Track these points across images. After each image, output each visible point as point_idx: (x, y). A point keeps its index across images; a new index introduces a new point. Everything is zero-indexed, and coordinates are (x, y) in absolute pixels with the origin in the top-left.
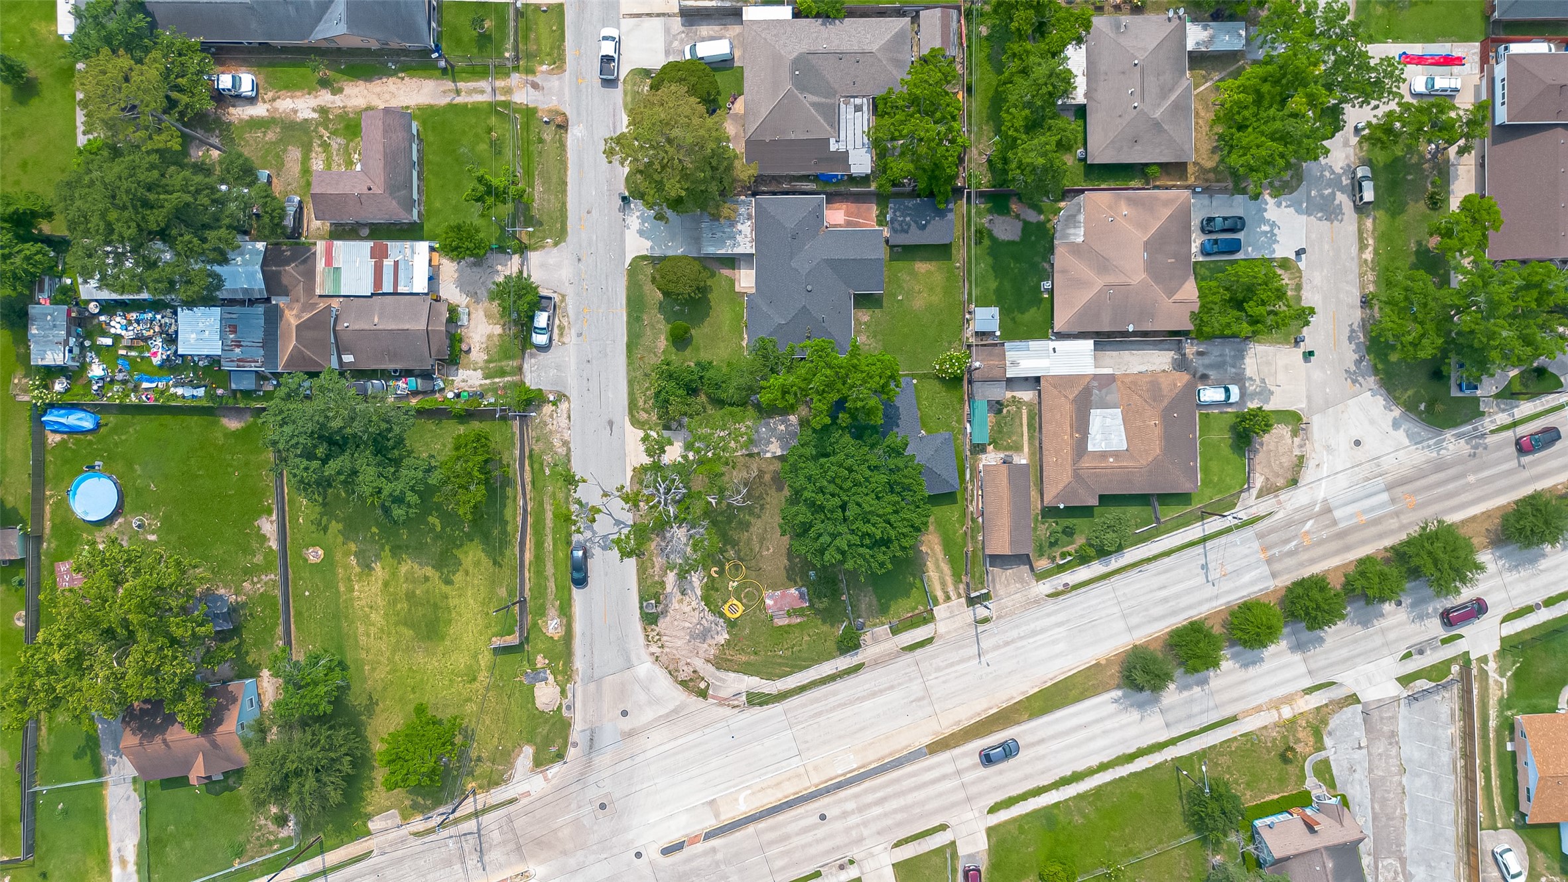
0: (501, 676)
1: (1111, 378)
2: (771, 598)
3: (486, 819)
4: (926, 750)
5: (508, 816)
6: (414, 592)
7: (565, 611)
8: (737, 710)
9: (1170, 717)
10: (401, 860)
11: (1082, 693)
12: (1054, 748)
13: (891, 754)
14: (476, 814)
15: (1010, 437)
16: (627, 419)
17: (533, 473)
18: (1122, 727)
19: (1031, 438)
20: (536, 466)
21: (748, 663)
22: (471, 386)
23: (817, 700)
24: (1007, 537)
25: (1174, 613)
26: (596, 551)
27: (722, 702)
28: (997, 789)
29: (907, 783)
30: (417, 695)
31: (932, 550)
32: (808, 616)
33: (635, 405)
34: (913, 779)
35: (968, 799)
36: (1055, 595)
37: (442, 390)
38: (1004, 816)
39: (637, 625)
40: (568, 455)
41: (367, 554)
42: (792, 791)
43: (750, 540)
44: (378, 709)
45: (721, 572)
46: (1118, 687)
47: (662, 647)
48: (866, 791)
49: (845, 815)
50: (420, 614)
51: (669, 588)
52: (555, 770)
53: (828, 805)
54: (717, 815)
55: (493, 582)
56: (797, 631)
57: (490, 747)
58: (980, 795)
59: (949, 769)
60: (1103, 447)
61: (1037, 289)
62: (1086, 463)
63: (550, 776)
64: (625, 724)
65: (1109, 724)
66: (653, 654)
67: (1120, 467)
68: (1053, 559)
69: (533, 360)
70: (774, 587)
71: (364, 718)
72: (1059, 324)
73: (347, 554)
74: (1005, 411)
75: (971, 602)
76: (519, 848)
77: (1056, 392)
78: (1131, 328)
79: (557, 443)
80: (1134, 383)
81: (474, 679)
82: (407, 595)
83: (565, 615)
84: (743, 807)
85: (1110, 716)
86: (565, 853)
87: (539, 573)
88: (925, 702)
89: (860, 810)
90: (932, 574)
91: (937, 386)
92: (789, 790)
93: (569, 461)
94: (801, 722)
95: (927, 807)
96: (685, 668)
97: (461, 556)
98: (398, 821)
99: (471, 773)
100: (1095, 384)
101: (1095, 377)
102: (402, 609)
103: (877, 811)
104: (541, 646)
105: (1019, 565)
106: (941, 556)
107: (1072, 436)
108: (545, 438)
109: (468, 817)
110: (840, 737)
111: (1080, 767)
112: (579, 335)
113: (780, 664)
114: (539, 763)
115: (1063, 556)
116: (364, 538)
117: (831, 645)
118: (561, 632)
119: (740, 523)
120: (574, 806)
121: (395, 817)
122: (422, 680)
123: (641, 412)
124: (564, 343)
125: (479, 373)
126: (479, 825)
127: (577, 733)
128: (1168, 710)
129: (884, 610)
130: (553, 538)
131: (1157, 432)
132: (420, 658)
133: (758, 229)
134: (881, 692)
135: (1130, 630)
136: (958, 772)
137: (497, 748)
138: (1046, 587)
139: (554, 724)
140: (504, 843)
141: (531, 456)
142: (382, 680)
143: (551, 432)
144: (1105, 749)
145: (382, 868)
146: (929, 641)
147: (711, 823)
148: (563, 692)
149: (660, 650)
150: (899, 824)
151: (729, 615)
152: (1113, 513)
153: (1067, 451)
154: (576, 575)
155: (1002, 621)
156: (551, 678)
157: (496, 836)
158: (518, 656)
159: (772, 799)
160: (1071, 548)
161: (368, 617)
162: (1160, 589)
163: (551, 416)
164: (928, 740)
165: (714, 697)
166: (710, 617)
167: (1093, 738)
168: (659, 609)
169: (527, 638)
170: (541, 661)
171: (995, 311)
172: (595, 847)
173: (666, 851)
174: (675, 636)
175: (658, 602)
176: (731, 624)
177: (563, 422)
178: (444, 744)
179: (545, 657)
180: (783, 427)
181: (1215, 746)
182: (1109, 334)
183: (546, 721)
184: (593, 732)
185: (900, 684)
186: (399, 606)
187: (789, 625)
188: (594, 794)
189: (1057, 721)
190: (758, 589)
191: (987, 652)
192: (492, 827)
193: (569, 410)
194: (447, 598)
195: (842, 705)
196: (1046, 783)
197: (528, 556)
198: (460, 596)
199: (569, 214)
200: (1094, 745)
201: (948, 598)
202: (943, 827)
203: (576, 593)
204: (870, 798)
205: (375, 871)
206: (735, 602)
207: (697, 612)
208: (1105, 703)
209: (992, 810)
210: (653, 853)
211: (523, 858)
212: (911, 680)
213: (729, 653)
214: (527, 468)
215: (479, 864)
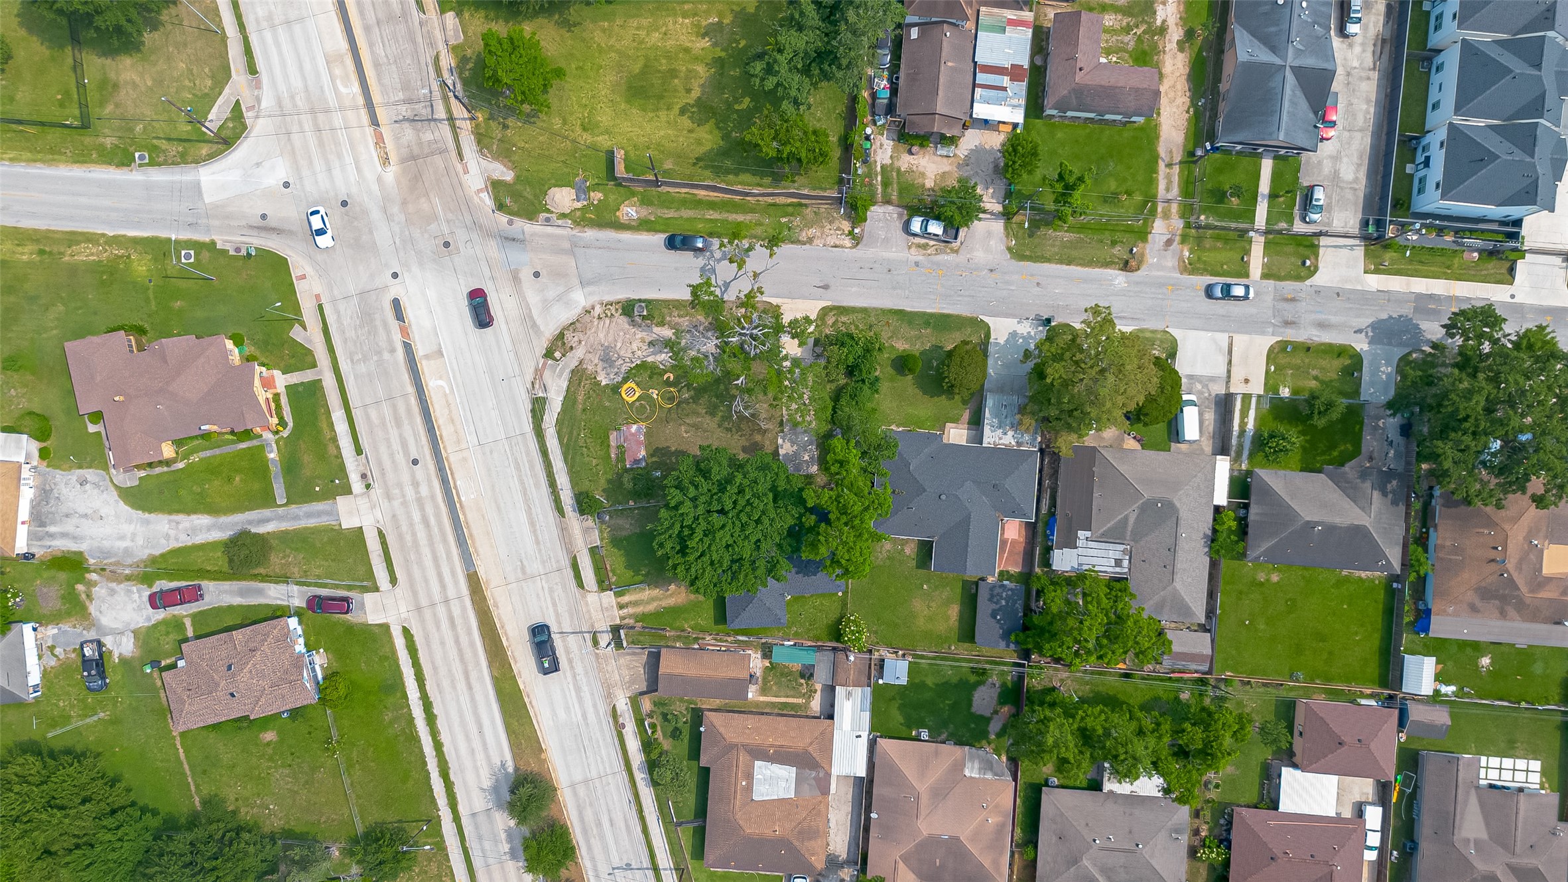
0: (585, 156)
1: (825, 791)
2: (639, 429)
3: (446, 129)
4: (472, 571)
5: (446, 150)
6: (676, 77)
7: (644, 225)
8: (529, 386)
9: (482, 818)
10: (414, 42)
11: (514, 732)
12: (462, 698)
13: (471, 535)
14: (451, 119)
15: (776, 684)
16: (829, 303)
17: (784, 205)
18: (476, 769)
19: (773, 704)
20: (790, 209)
21: (575, 401)
22: (875, 151)
23: (532, 467)
24: (676, 671)
25: (585, 831)
26: (701, 261)
27: (539, 373)
28: (427, 638)
29: (440, 549)
30: (574, 72)
31: (671, 595)
32: (616, 466)
33: (842, 313)
34: (444, 556)
35: (419, 609)
36: (614, 714)
37: (874, 123)
38: (399, 642)
39: (623, 295)
40: (798, 242)
41: (719, 35)
42: (444, 434)
43: (698, 414)
44: (563, 31)
45: (668, 383)
46: (516, 769)
47: (599, 318)
48: (436, 507)
49: (416, 484)
50: (654, 81)
51: (656, 330)
52: (487, 201)
53: (427, 469)
54: (427, 357)
55: (679, 156)
56: (602, 453)
57: (516, 138)
58: (422, 621)
59: (451, 593)
60: (757, 776)
61: (921, 724)
62: (743, 757)
63: (482, 195)
64: (526, 275)
65: (480, 756)
66: (593, 309)
67: (735, 792)
68: (650, 716)
69: (896, 215)
70: (648, 434)
71: (557, 17)
72: (884, 744)
73: (721, 15)
74: (803, 681)
75: (615, 630)
76: (414, 158)
77: (817, 734)
78: (874, 816)
79: (812, 231)
80: (819, 814)
81: (585, 129)
82: (674, 70)
83: (640, 224)
84: (433, 384)
85: (488, 758)
86: (404, 203)
87: (684, 203)
88: (520, 575)
89: (419, 501)
90: (647, 593)
91: (834, 615)
92: (445, 431)
93: (792, 242)
94: (511, 450)
95: (415, 567)
96: (576, 339)
97: (708, 127)
98: (452, 42)
99: (491, 117)
100: (821, 775)
101: (828, 775)
102: (661, 65)
103: (416, 517)
104: (612, 197)
105: (648, 681)
106: (664, 603)
107: (772, 746)
108: (816, 221)
109: (449, 110)
110: (493, 486)
111: (441, 724)
112: (917, 264)
113: (571, 433)
114: (496, 186)
115: (653, 726)
116: (734, 33)
117: (586, 485)
118: (624, 219)
119: (716, 407)
120: (450, 216)
121: (457, 37)
122: (588, 77)
123: (834, 319)
124: (910, 247)
125: (888, 161)
126: (440, 120)
127: (522, 226)
128: (489, 817)
129: (616, 542)
130: (717, 220)
131: (768, 832)
132: (611, 77)
133: (1007, 452)
134: (534, 532)
135: (573, 786)
136: (447, 601)
137: (514, 145)
138: (623, 705)
139: (533, 204)
140: (420, 144)
141: (801, 205)
142: (592, 39)
143: (823, 227)
144: (456, 750)
145: (407, 22)
146: (580, 584)
147: (420, 351)
148: (563, 216)
149: (596, 315)
150: (401, 537)
151: (626, 387)
152: (691, 780)
153: (757, 740)
154: (678, 240)
155: (593, 659)
156: (579, 205)
157: (428, 136)
158: (603, 174)
159: (438, 413)
160: (659, 734)
161: (657, 30)
162: (611, 820)
163: (838, 229)
164: (481, 573)
165: (544, 364)
166: (624, 368)
167: (468, 738)
168: (637, 319)
169: (620, 185)
170: (597, 196)
171: (904, 681)
172: (407, 233)
173: (396, 303)
174: (608, 332)
175: (644, 318)
176: (615, 389)
177: (831, 240)
178: (523, 93)
179: (600, 201)
180: (806, 458)
181: (448, 861)
182: (869, 793)
183: (536, 196)
184: (522, 241)
185: (540, 551)
186: (664, 61)
187: (609, 446)
188: (461, 236)
189: (489, 705)
190: (648, 418)
191: (564, 641)
192: (437, 134)
193: (842, 247)
194: (668, 109)
195: (525, 492)
196: (428, 687)
197: (702, 193)
198: (668, 122)
199: (1038, 265)
200: (461, 739)
201: (621, 607)
202: (394, 581)
203: (660, 238)
204: (430, 511)
205: (405, 15)
206: (637, 395)
207: (630, 355)
208: (502, 754)
209: (406, 632)
210: (396, 290)
211: (403, 161)
212: (543, 562)
213: (586, 384)
214: (790, 200)
215: (401, 118)
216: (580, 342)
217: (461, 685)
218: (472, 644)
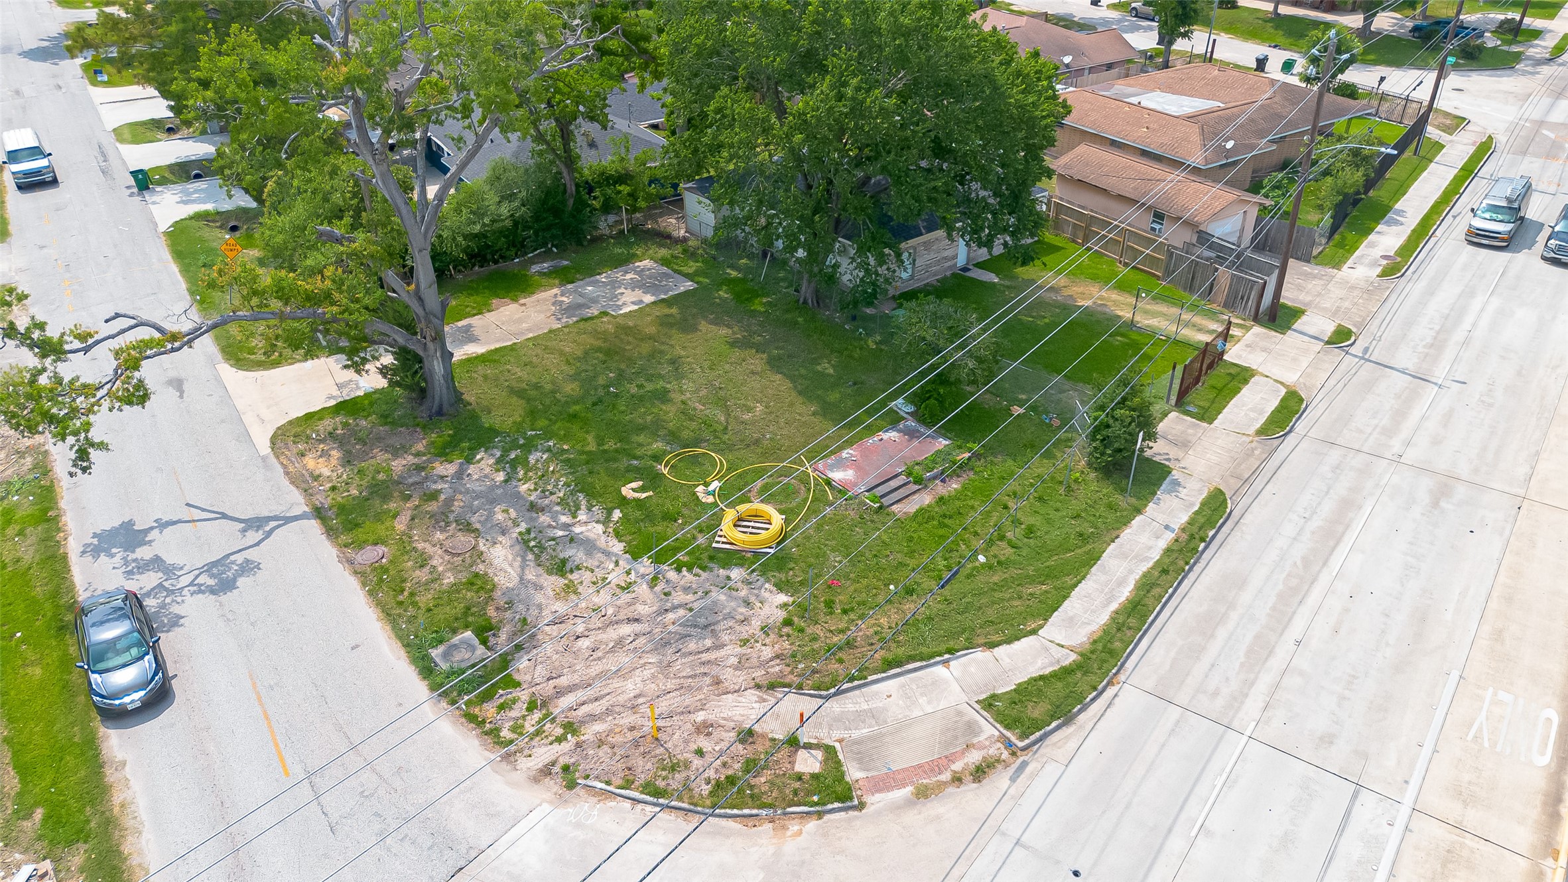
16: (222, 366)
21: (911, 631)
27: (926, 781)
31: (1101, 299)
32: (973, 462)
45: (654, 485)
56: (976, 505)
66: (546, 771)
70: (827, 450)
75: (1273, 324)
90: (1149, 322)
106: (1129, 300)
110: (1399, 672)
113: (1005, 588)
119: (638, 398)
138: (1359, 272)
146: (1295, 401)
149: (566, 747)
151: (745, 545)
153: (1148, 114)
165: (880, 782)
166: (694, 579)
168: (501, 643)
175: (486, 629)
185: (1356, 489)
187: (941, 504)
190: (788, 471)
203: (126, 745)
212: (1365, 471)
216: (705, 729)
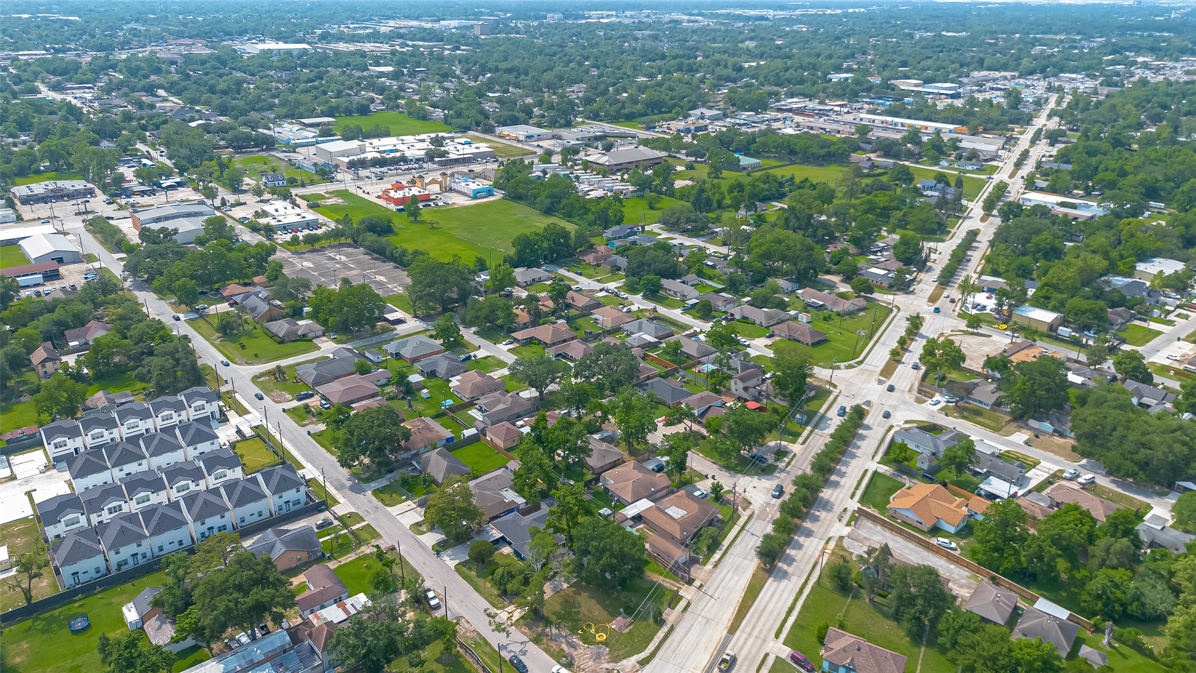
2: (612, 625)
4: (729, 636)
9: (796, 575)
11: (760, 586)
13: (717, 645)
16: (495, 609)
18: (786, 587)
21: (627, 652)
26: (522, 657)
28: (770, 630)
29: (736, 650)
31: (657, 578)
34: (736, 647)
35: (764, 640)
36: (716, 566)
38: (783, 636)
40: (479, 634)
43: (585, 614)
45: (583, 630)
46: (769, 577)
47: (583, 670)
51: (567, 650)
58: (767, 635)
59: (745, 636)
60: (680, 515)
61: (614, 500)
65: (780, 589)
67: (692, 518)
68: (703, 556)
70: (610, 621)
72: (628, 502)
75: (690, 584)
78: (653, 490)
79: (470, 633)
80: (670, 499)
85: (777, 587)
88: (710, 622)
90: (665, 584)
93: (480, 636)
94: (671, 658)
95: (753, 652)
96: (601, 670)
100: (659, 506)
101: (656, 504)
105: (694, 563)
106: (661, 577)
108: (464, 636)
110: (692, 652)
111: (789, 605)
112: (451, 597)
113: (638, 646)
115: (705, 553)
117: (653, 625)
119: (575, 613)
123: (500, 604)
128: (792, 574)
129: (662, 605)
131: (692, 505)
133: (499, 529)
134: (690, 629)
135: (752, 561)
136: (750, 635)
138: (709, 567)
143: (464, 632)
144: (789, 595)
150: (750, 666)
151: (601, 641)
153: (669, 521)
154: (520, 669)
155: (707, 583)
162: (746, 547)
163: (460, 628)
164: (726, 632)
166: (594, 647)
167: (781, 595)
168: (569, 659)
171: (605, 509)
174: (586, 663)
176: (605, 643)
177: (467, 626)
185: (694, 622)
187: (631, 629)
189: (763, 598)
190: (604, 625)
191: (714, 595)
193: (467, 621)
195: (680, 643)
196: (784, 616)
201: (681, 588)
202: (767, 655)
206: (599, 635)
207: (587, 650)
208: (771, 584)
209: (777, 636)
212: (697, 618)
213: (615, 654)
217: (769, 609)
218: (752, 616)
